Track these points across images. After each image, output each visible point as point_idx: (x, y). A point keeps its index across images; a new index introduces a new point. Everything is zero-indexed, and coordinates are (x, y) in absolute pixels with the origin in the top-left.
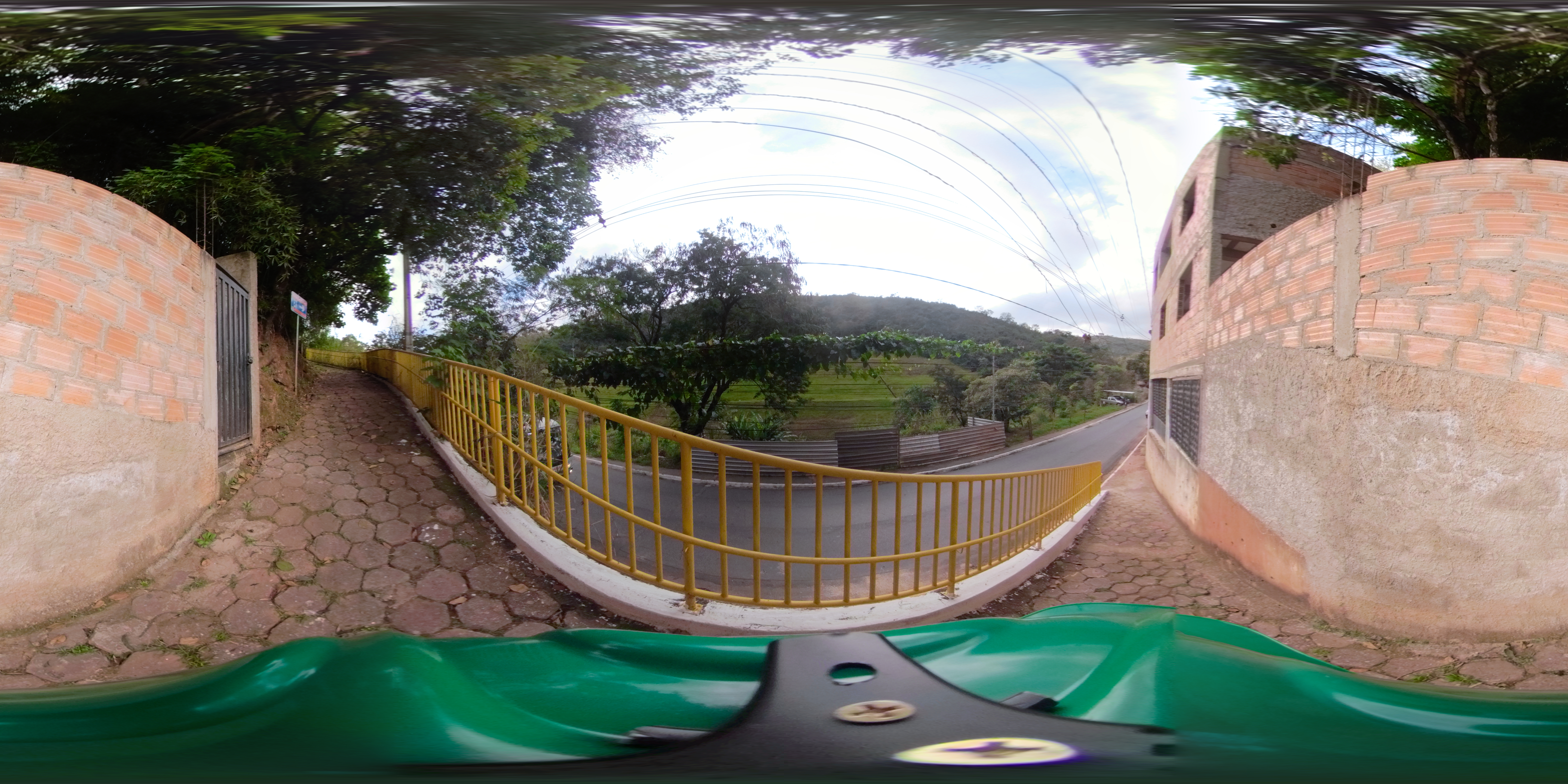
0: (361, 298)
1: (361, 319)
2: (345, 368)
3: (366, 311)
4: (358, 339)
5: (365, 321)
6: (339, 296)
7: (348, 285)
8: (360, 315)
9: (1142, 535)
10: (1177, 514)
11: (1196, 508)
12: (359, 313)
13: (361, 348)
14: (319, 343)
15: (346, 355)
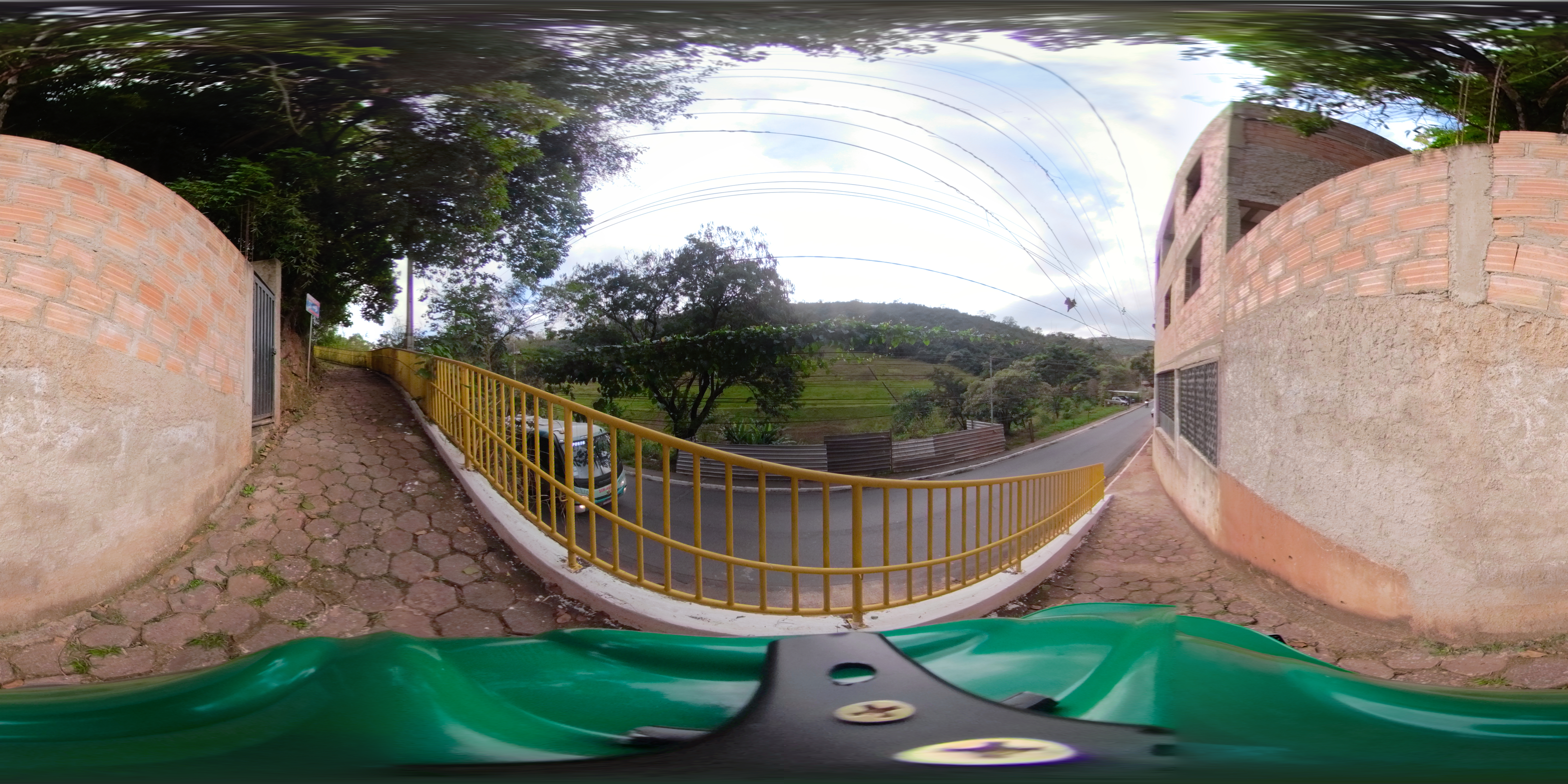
0: (369, 299)
1: (368, 319)
2: (351, 366)
3: (373, 312)
4: (365, 339)
5: (371, 321)
6: (347, 296)
7: (355, 287)
8: (367, 315)
9: (1151, 547)
10: (1192, 521)
11: (1217, 516)
12: (366, 313)
13: (367, 347)
14: (327, 341)
15: (353, 353)
